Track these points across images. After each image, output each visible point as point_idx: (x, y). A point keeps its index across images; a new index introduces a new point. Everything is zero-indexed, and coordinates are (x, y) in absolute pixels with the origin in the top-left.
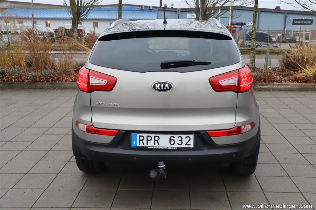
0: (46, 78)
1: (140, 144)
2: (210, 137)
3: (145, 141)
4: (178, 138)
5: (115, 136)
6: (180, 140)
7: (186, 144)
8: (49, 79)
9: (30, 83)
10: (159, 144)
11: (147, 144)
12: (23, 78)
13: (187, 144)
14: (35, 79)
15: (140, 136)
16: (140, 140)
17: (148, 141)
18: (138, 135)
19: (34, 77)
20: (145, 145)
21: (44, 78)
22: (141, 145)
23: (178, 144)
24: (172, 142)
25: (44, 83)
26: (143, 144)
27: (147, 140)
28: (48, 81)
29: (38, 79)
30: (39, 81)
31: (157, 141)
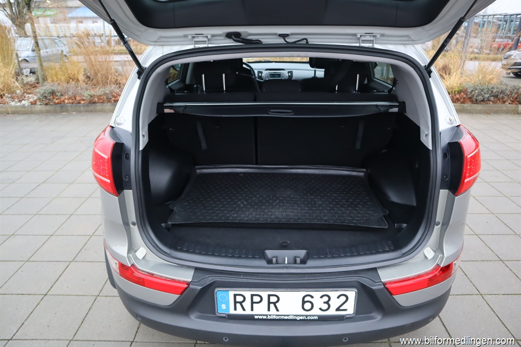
0: (107, 98)
1: (235, 309)
2: (391, 294)
3: (247, 304)
4: (322, 297)
5: (181, 294)
6: (324, 303)
7: (338, 309)
8: (110, 99)
9: (87, 105)
10: (278, 310)
11: (252, 310)
12: (78, 98)
13: (341, 308)
14: (93, 100)
15: (235, 295)
16: (235, 302)
17: (254, 305)
18: (231, 293)
19: (91, 96)
20: (248, 312)
21: (104, 98)
22: (240, 311)
23: (321, 309)
24: (308, 306)
25: (105, 104)
26: (244, 310)
27: (253, 303)
28: (109, 102)
29: (96, 99)
30: (98, 102)
31: (275, 303)
